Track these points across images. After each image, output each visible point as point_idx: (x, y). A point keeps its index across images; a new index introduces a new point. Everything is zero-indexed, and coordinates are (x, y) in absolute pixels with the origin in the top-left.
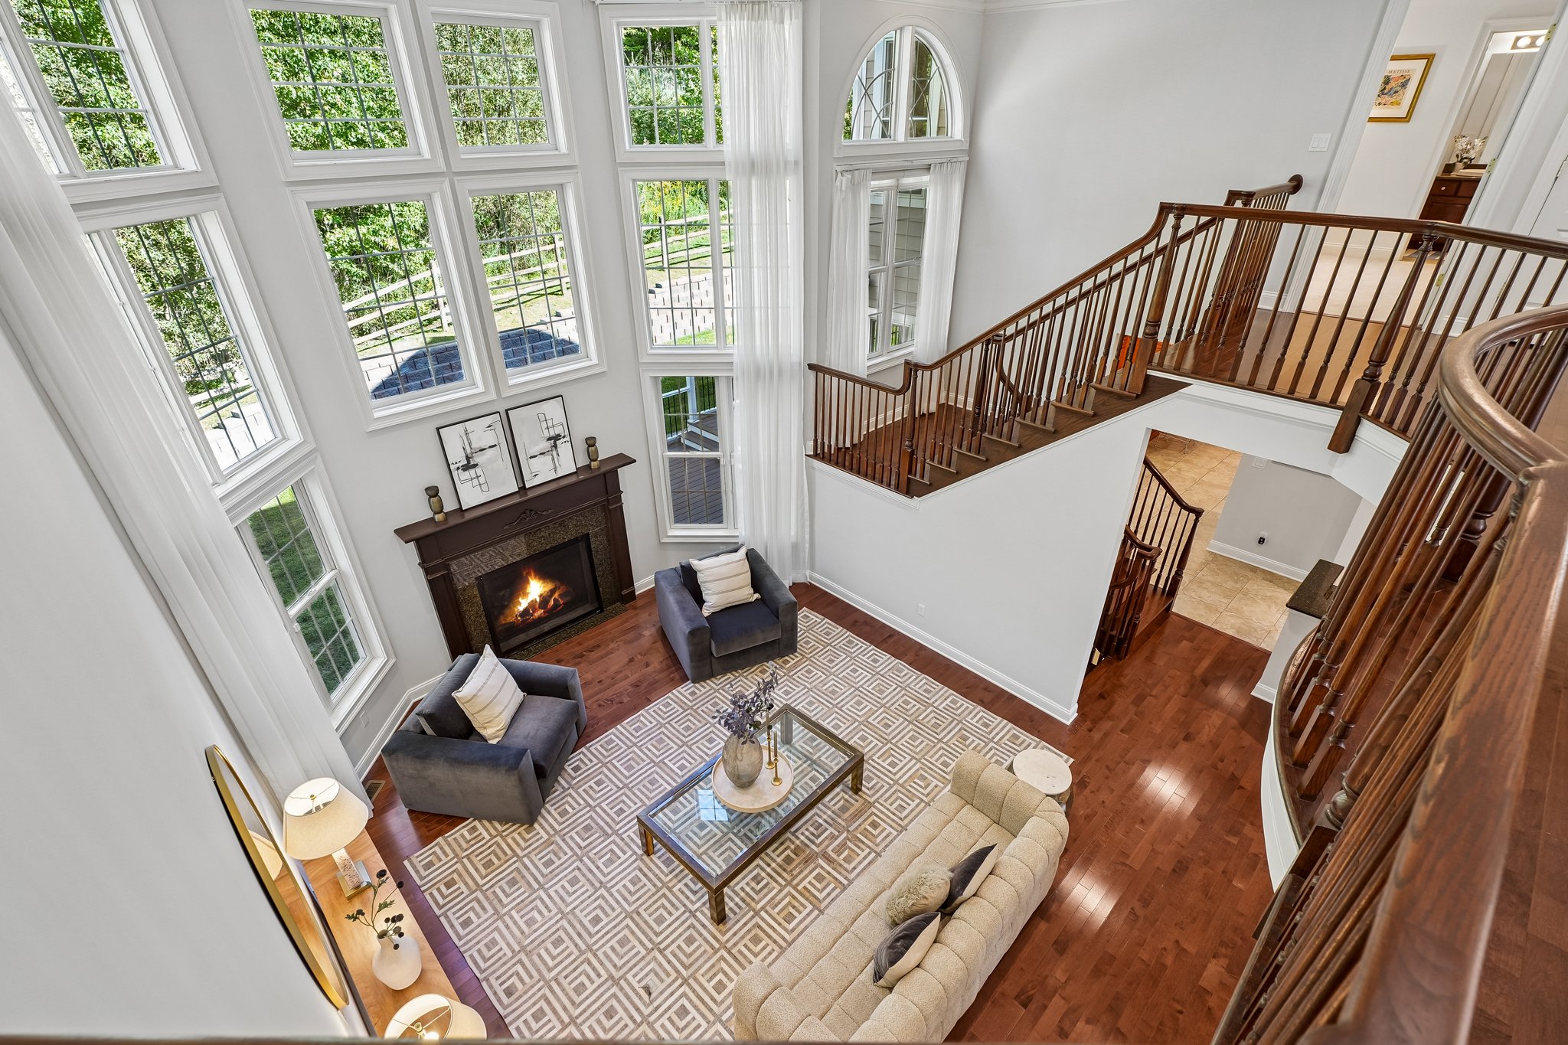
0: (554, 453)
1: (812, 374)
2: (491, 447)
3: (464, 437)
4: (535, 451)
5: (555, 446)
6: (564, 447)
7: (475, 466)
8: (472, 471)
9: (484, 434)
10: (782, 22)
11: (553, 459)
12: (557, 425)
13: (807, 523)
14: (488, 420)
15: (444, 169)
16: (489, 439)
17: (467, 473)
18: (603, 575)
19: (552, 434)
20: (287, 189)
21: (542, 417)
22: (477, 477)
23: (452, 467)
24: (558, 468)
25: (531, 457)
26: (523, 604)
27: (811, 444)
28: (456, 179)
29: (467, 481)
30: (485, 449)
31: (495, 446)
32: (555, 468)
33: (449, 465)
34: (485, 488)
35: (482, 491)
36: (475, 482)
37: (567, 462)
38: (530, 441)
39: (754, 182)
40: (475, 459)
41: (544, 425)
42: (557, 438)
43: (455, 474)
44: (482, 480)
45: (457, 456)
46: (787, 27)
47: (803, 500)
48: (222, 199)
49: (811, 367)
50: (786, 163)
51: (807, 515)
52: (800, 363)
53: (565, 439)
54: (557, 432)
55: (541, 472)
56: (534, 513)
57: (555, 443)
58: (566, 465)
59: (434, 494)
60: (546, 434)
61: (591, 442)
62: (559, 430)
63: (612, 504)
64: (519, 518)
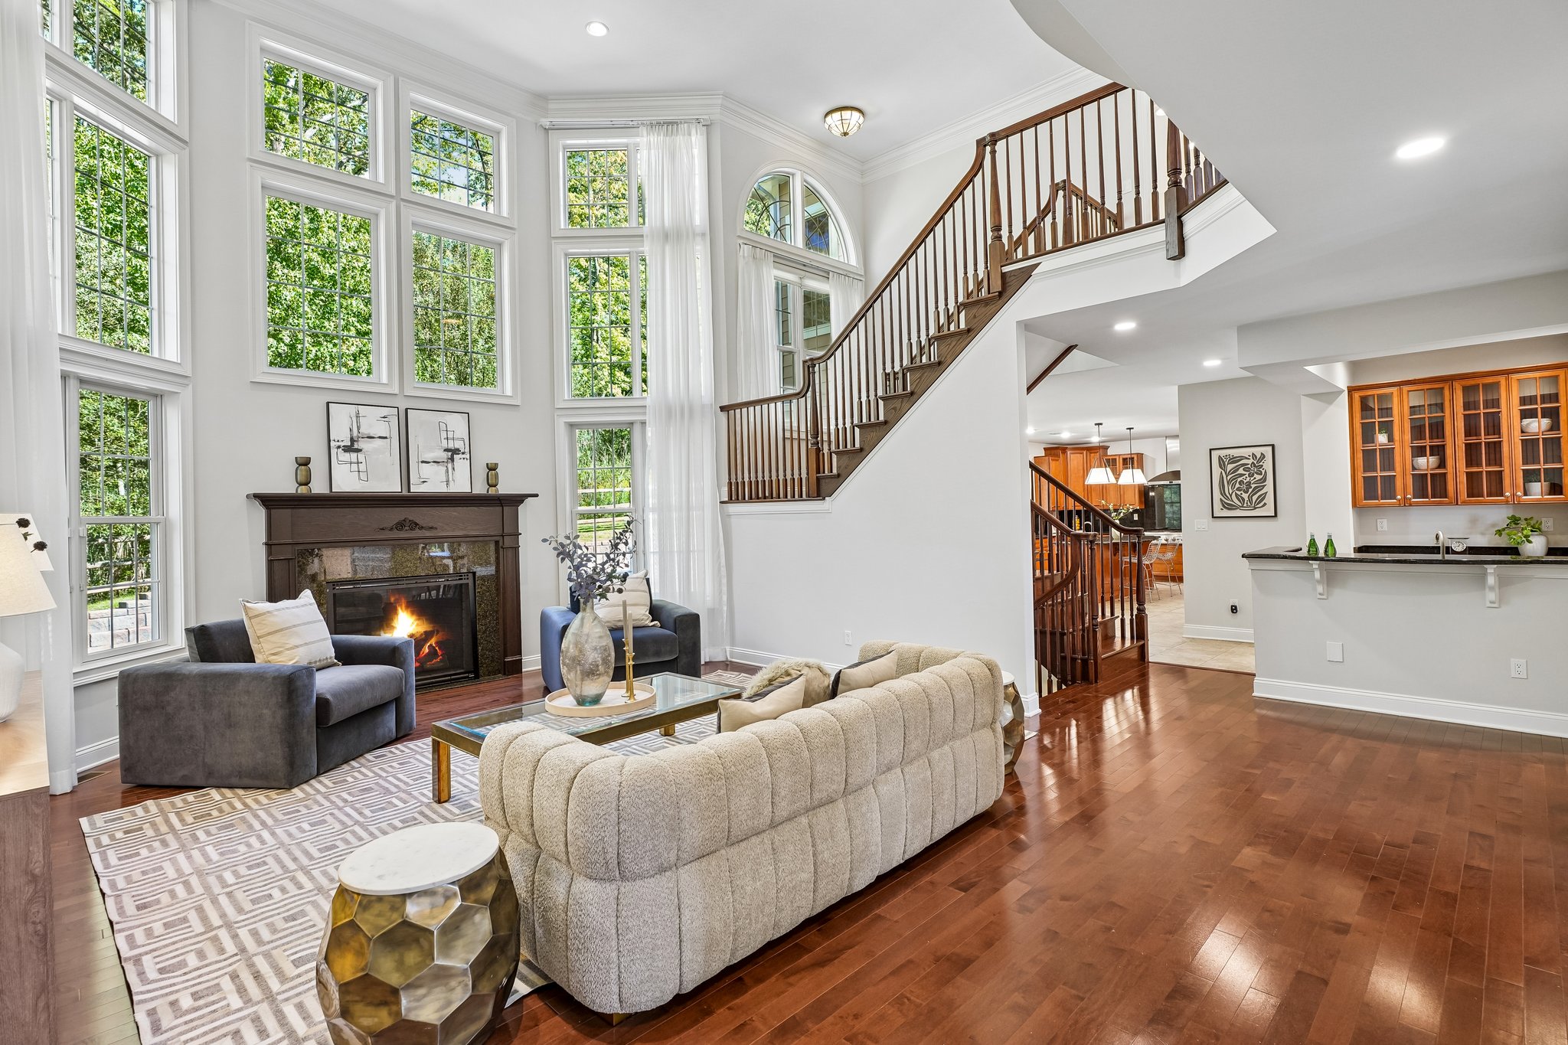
0: (450, 466)
1: (723, 416)
2: (380, 437)
3: (354, 419)
4: (428, 457)
5: (452, 459)
6: (461, 464)
7: (358, 451)
8: (354, 455)
9: (374, 422)
10: (690, 135)
11: (447, 471)
12: (458, 439)
13: (724, 581)
14: (385, 411)
15: (393, 193)
16: (380, 429)
17: (347, 454)
18: (484, 632)
19: (451, 446)
20: (248, 164)
21: (443, 426)
22: (358, 463)
23: (333, 444)
24: (451, 483)
25: (423, 462)
27: (725, 489)
28: (402, 203)
29: (346, 463)
30: (373, 438)
31: (386, 438)
32: (448, 482)
33: (329, 441)
34: (363, 476)
35: (360, 479)
36: (354, 467)
37: (462, 481)
38: (425, 445)
39: (667, 248)
40: (360, 443)
41: (444, 435)
42: (456, 451)
43: (334, 451)
44: (362, 467)
45: (341, 433)
46: (693, 138)
47: (719, 552)
48: (187, 150)
49: (722, 409)
50: (694, 235)
51: (724, 570)
52: (711, 405)
53: (464, 456)
54: (457, 446)
55: (430, 480)
56: (414, 525)
57: (452, 456)
58: (460, 484)
59: (304, 462)
60: (445, 444)
61: (492, 468)
62: (459, 445)
63: (507, 542)
64: (396, 526)
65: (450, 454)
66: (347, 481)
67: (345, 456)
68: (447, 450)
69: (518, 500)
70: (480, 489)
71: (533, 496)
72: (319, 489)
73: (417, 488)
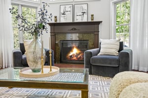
4: (78, 14)
6: (85, 15)
9: (68, 8)
11: (82, 17)
14: (70, 6)
21: (82, 7)
23: (61, 13)
25: (77, 16)
26: (71, 54)
30: (68, 11)
31: (70, 11)
32: (82, 19)
38: (78, 12)
40: (65, 13)
41: (82, 9)
44: (65, 18)
45: (62, 11)
55: (79, 19)
56: (75, 29)
57: (83, 14)
58: (85, 20)
59: (56, 17)
60: (82, 11)
61: (92, 16)
62: (85, 11)
63: (96, 33)
64: (72, 29)
66: (63, 20)
67: (63, 16)
69: (99, 23)
70: (90, 20)
71: (102, 22)
72: (58, 22)
73: (75, 21)
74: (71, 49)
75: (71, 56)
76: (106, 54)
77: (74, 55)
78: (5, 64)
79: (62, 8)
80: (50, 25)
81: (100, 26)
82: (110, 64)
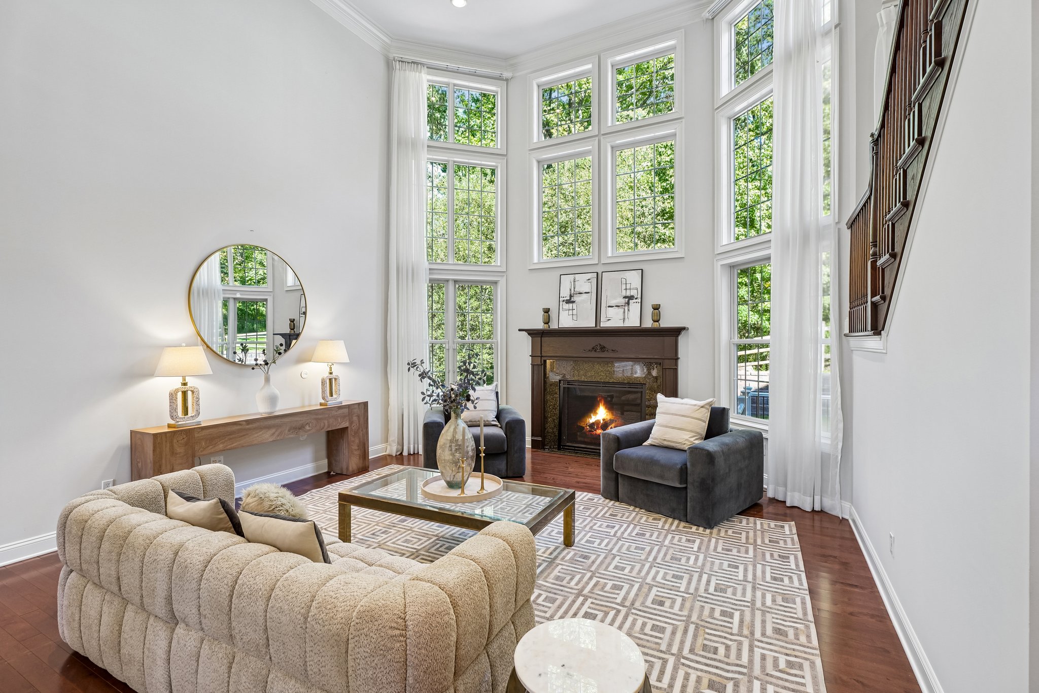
2: (586, 293)
3: (572, 283)
4: (613, 303)
5: (628, 303)
6: (635, 307)
7: (573, 302)
8: (571, 305)
9: (585, 284)
11: (624, 312)
12: (634, 289)
14: (590, 276)
16: (586, 287)
17: (568, 305)
19: (628, 294)
21: (624, 281)
22: (573, 310)
24: (627, 321)
25: (609, 307)
26: (592, 419)
29: (567, 310)
30: (582, 293)
31: (589, 293)
32: (624, 319)
33: (560, 298)
34: (575, 317)
35: (573, 319)
36: (571, 312)
37: (634, 318)
38: (612, 294)
40: (574, 298)
41: (624, 287)
44: (575, 312)
45: (565, 294)
53: (637, 300)
54: (632, 294)
55: (613, 319)
56: (603, 349)
57: (628, 301)
58: (633, 321)
59: (547, 311)
60: (624, 294)
61: (656, 308)
62: (634, 293)
63: (667, 364)
64: (594, 349)
65: (627, 300)
66: (566, 320)
67: (566, 306)
68: (625, 297)
69: (677, 332)
70: (648, 324)
71: (684, 329)
72: (554, 326)
73: (604, 324)
74: (591, 408)
75: (592, 425)
76: (666, 443)
77: (597, 423)
78: (409, 443)
79: (567, 281)
80: (529, 334)
81: (681, 339)
82: (662, 477)
